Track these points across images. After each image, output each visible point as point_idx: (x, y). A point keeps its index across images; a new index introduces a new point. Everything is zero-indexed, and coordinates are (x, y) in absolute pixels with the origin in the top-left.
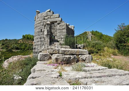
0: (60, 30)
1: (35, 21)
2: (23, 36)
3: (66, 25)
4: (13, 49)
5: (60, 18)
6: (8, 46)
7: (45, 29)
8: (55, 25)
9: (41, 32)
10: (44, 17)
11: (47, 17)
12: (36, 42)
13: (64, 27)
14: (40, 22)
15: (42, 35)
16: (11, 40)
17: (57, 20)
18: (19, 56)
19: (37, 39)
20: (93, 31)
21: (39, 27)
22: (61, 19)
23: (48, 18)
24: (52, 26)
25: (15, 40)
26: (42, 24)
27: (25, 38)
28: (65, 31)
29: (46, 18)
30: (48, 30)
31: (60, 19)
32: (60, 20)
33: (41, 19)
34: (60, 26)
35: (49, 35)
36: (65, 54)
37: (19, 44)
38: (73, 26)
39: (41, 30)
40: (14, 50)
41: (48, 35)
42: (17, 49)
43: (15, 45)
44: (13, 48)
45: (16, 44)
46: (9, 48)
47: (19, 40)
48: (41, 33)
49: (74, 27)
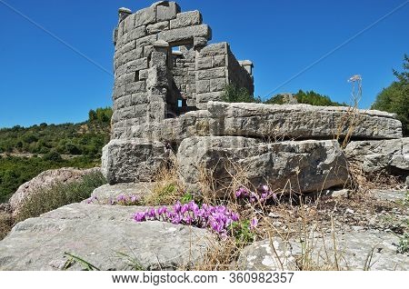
0: (204, 71)
1: (115, 43)
2: (92, 113)
3: (225, 49)
4: (61, 151)
5: (201, 26)
6: (48, 144)
7: (148, 67)
8: (184, 62)
9: (137, 79)
10: (146, 25)
11: (156, 25)
12: (119, 117)
13: (218, 59)
14: (131, 44)
15: (139, 91)
16: (57, 126)
17: (194, 34)
18: (64, 169)
19: (123, 107)
20: (300, 91)
21: (129, 64)
22: (209, 29)
23: (162, 27)
24: (175, 66)
25: (69, 125)
26: (139, 50)
27: (95, 118)
28: (223, 71)
29: (153, 28)
30: (159, 70)
31: (203, 29)
32: (205, 32)
33: (134, 36)
34: (205, 56)
35: (164, 86)
36: (258, 137)
37: (79, 136)
38: (248, 62)
39: (137, 72)
40: (64, 157)
41: (159, 87)
42: (74, 151)
43: (70, 141)
44: (64, 148)
45: (71, 137)
46: (52, 150)
47: (78, 126)
48: (137, 85)
49: (252, 66)
